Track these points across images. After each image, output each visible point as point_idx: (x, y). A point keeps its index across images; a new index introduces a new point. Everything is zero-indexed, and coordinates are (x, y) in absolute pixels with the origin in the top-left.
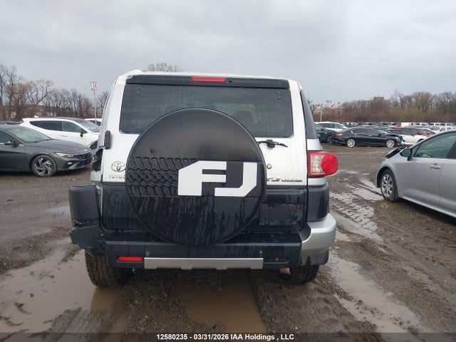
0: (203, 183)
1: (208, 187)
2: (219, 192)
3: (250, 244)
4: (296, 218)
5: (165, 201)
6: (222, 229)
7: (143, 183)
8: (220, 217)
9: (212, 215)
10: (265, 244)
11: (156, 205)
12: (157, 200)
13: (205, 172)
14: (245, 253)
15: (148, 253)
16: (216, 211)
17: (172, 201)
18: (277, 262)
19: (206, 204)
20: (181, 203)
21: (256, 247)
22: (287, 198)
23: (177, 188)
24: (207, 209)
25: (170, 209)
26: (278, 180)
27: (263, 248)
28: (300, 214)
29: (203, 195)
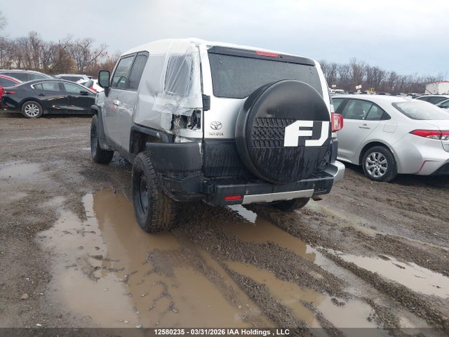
0: (299, 137)
1: (302, 140)
3: (308, 180)
4: (326, 161)
5: (276, 151)
6: (307, 169)
7: (263, 138)
8: (307, 161)
9: (302, 160)
10: (318, 179)
11: (270, 153)
12: (271, 151)
13: (301, 129)
15: (247, 192)
16: (305, 157)
17: (280, 150)
19: (300, 151)
20: (285, 152)
21: (312, 181)
23: (283, 141)
24: (300, 156)
25: (278, 157)
27: (315, 182)
28: (328, 158)
29: (299, 146)
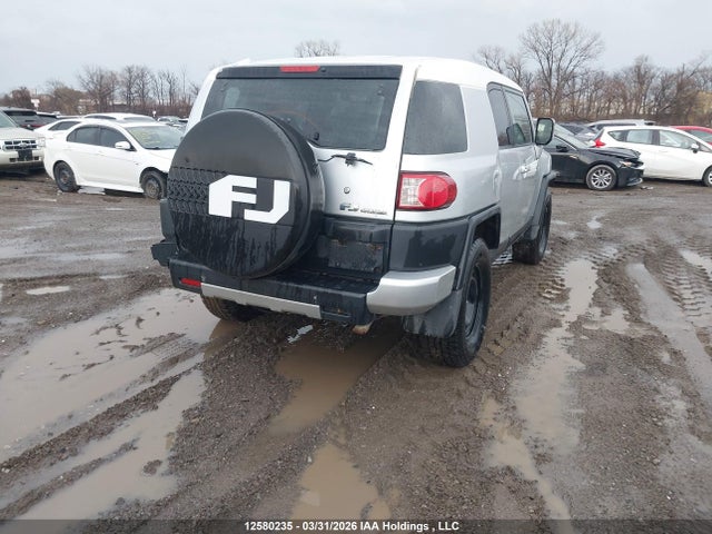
0: (234, 203)
1: (238, 208)
2: (250, 215)
3: (304, 286)
4: (374, 263)
5: (198, 219)
6: (253, 260)
7: (180, 198)
8: (250, 244)
9: (242, 242)
10: (321, 290)
11: (191, 222)
12: (191, 217)
13: (236, 189)
14: (298, 296)
15: (203, 278)
16: (246, 238)
17: (204, 220)
18: (337, 314)
19: (237, 227)
20: (213, 223)
21: (310, 290)
22: (357, 235)
24: (237, 235)
25: (203, 229)
26: (355, 210)
27: (317, 293)
28: (379, 259)
29: (233, 217)
